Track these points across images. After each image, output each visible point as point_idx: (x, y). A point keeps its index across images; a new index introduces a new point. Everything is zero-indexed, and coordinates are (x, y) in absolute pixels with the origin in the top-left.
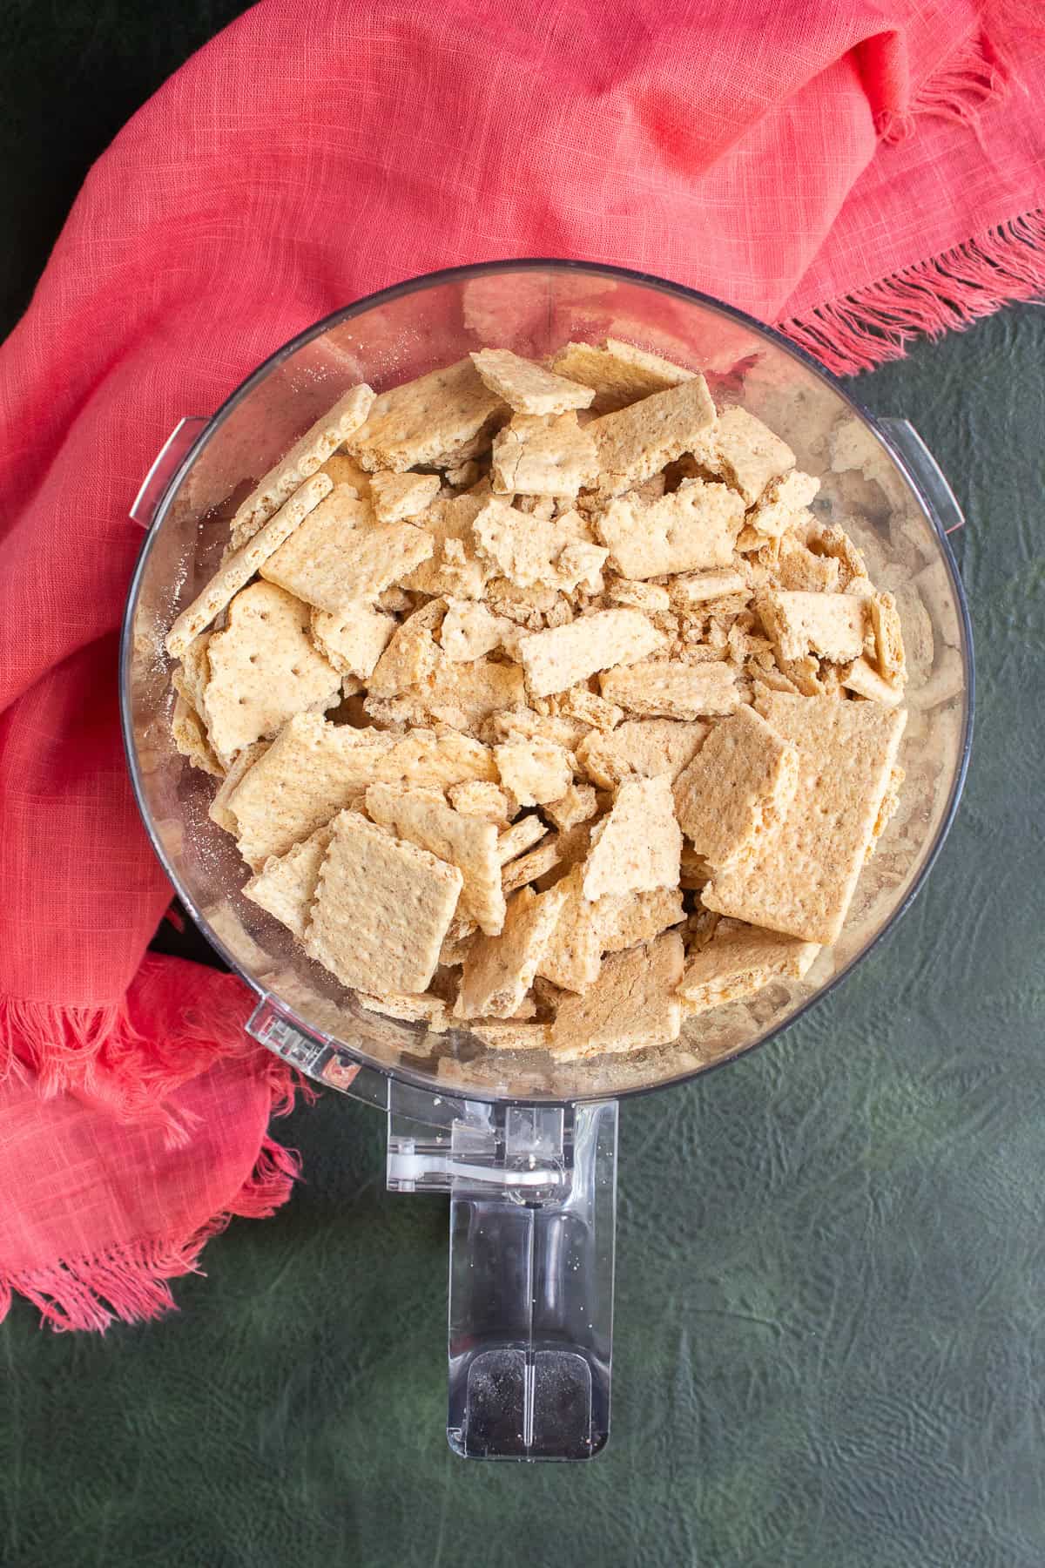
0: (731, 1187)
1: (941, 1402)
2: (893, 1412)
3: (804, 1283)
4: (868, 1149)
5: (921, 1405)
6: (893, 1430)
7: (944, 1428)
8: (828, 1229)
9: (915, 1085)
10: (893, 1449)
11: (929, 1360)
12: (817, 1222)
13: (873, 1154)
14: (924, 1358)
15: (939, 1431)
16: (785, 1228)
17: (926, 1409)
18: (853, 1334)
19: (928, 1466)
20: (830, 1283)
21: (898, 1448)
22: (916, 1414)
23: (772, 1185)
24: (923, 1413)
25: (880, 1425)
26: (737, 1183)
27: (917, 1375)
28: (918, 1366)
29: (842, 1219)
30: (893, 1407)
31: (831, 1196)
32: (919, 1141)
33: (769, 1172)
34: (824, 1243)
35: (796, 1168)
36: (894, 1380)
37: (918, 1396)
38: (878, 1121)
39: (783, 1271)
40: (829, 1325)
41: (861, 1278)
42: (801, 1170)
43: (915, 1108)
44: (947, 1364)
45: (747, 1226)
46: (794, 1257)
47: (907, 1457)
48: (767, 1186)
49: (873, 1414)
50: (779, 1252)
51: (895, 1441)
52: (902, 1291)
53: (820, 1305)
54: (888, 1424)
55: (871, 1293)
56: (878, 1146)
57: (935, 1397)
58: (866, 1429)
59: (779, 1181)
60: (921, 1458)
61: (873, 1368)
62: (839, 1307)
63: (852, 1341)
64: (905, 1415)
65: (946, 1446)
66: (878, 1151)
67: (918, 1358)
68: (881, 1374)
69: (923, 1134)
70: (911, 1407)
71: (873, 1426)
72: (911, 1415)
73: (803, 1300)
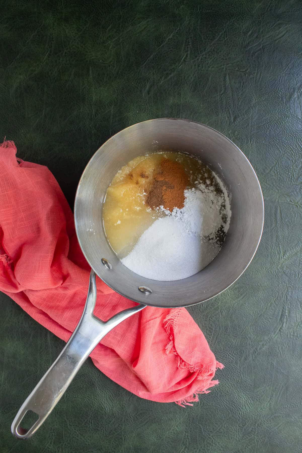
0: (193, 310)
1: (233, 353)
2: (224, 355)
3: (207, 329)
4: (220, 303)
5: (229, 353)
6: (224, 358)
7: (234, 358)
8: (212, 319)
9: (230, 290)
10: (224, 362)
11: (231, 345)
12: (210, 317)
13: (221, 304)
14: (230, 344)
15: (233, 358)
16: (203, 318)
17: (231, 354)
18: (216, 340)
19: (231, 365)
20: (212, 329)
21: (225, 362)
22: (229, 355)
23: (201, 310)
24: (230, 355)
25: (221, 357)
26: (194, 309)
27: (229, 347)
28: (229, 346)
29: (215, 317)
30: (224, 354)
31: (213, 312)
32: (230, 301)
33: (200, 307)
34: (211, 321)
35: (206, 306)
36: (224, 348)
37: (229, 352)
38: (222, 297)
39: (203, 327)
40: (212, 338)
41: (218, 328)
42: (206, 307)
43: (229, 295)
44: (235, 345)
45: (196, 318)
46: (205, 324)
47: (226, 363)
48: (200, 310)
49: (220, 355)
50: (202, 323)
51: (224, 360)
52: (226, 331)
53: (210, 334)
54: (223, 357)
55: (220, 331)
56: (222, 302)
57: (232, 352)
58: (219, 358)
59: (202, 309)
60: (230, 364)
61: (220, 346)
62: (214, 334)
63: (216, 341)
64: (227, 355)
65: (234, 361)
66: (222, 303)
67: (229, 344)
68: (222, 347)
69: (231, 300)
70: (227, 354)
71: (220, 357)
72: (228, 355)
73: (206, 333)
